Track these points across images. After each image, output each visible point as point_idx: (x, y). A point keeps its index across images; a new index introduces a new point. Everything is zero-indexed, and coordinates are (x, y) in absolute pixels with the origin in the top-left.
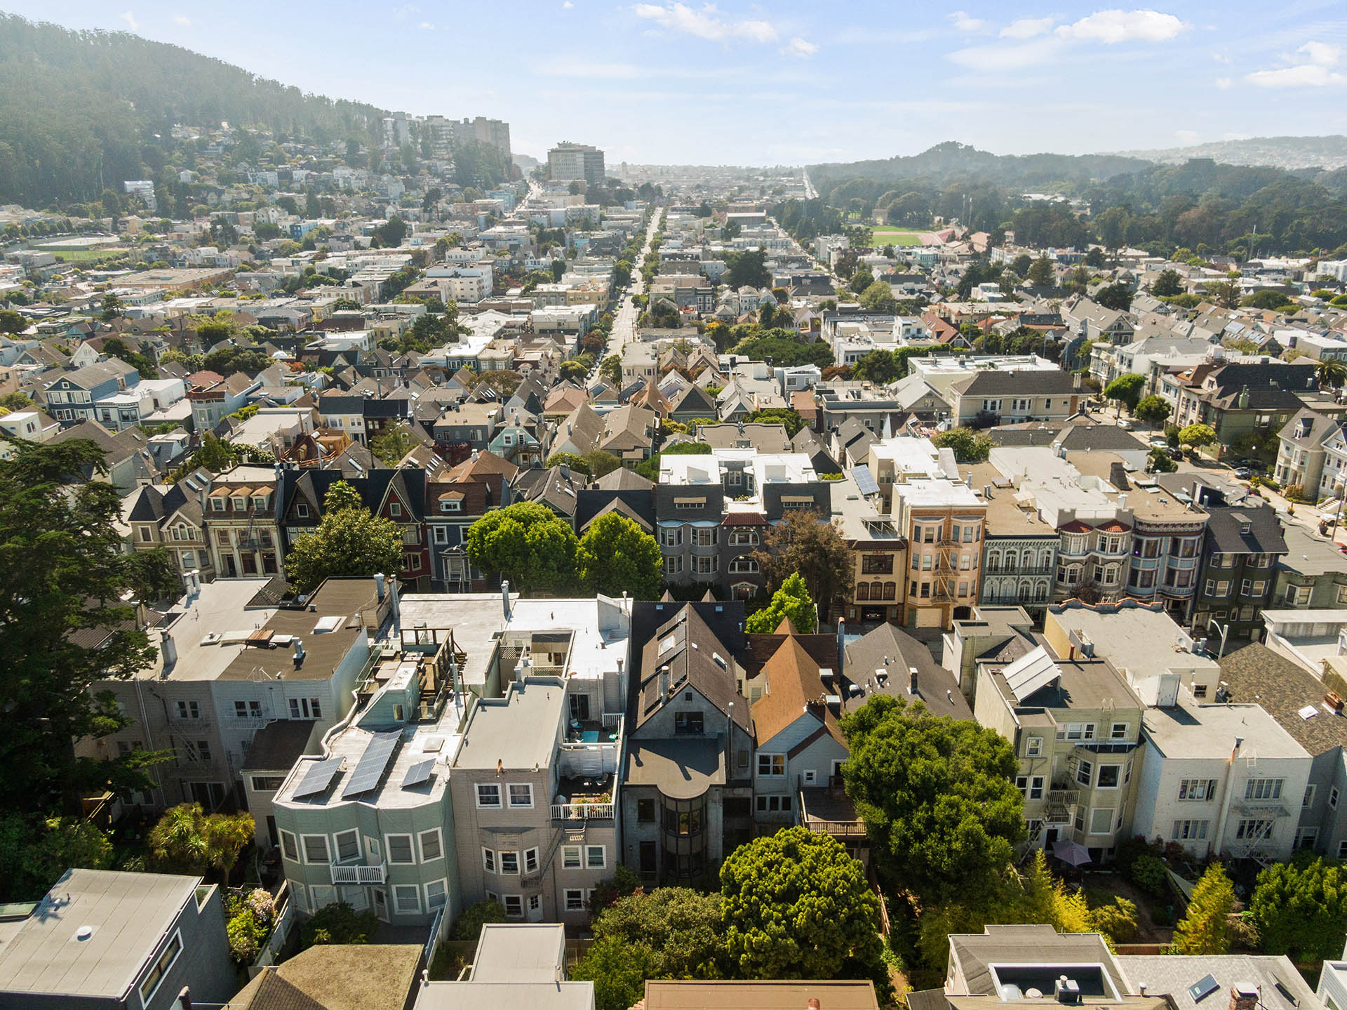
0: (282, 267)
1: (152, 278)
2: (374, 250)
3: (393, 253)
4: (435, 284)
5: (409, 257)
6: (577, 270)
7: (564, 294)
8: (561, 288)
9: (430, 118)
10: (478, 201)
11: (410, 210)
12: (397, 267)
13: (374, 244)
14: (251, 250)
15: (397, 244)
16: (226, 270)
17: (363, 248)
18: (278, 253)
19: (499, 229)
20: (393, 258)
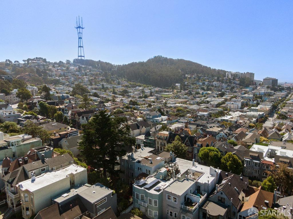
0: (198, 100)
1: (175, 100)
2: (217, 98)
3: (221, 98)
4: (227, 105)
5: (224, 99)
6: (262, 105)
7: (257, 110)
8: (257, 108)
9: (236, 72)
10: (243, 89)
11: (227, 90)
12: (220, 101)
13: (218, 97)
14: (194, 97)
15: (222, 97)
16: (188, 100)
17: (215, 97)
18: (199, 97)
19: (246, 95)
20: (220, 99)
